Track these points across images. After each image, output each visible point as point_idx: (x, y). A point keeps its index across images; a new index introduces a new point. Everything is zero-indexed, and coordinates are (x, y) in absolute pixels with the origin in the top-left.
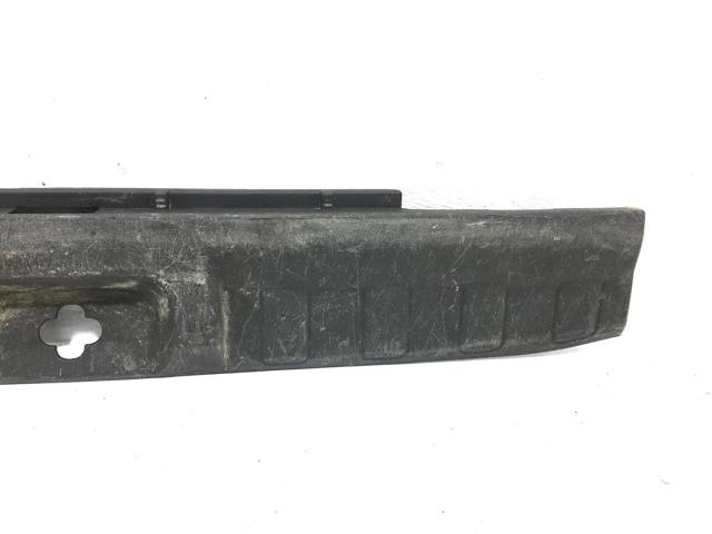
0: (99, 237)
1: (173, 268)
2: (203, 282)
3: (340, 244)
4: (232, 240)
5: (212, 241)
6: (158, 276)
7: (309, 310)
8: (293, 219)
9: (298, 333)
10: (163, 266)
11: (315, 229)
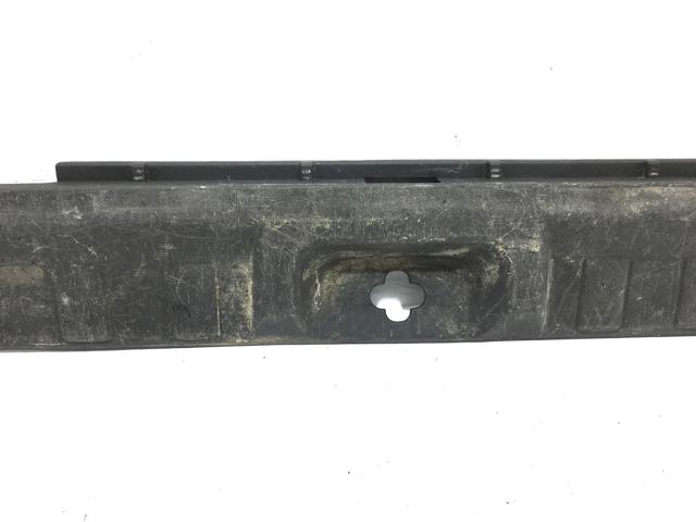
0: (450, 205)
1: (512, 235)
2: (537, 250)
3: (673, 212)
4: (569, 208)
5: (551, 209)
6: (497, 243)
7: (629, 279)
8: (631, 187)
9: (616, 302)
10: (503, 232)
11: (651, 197)
